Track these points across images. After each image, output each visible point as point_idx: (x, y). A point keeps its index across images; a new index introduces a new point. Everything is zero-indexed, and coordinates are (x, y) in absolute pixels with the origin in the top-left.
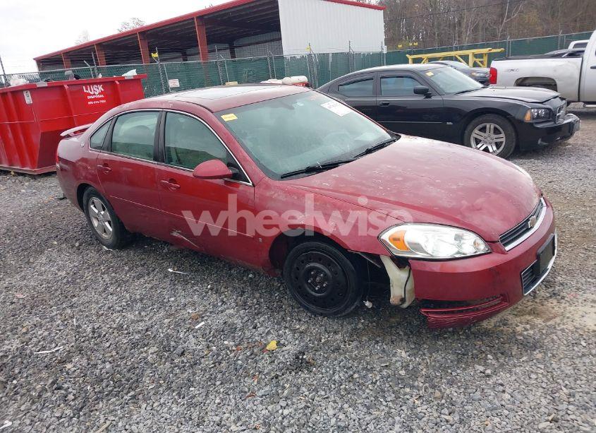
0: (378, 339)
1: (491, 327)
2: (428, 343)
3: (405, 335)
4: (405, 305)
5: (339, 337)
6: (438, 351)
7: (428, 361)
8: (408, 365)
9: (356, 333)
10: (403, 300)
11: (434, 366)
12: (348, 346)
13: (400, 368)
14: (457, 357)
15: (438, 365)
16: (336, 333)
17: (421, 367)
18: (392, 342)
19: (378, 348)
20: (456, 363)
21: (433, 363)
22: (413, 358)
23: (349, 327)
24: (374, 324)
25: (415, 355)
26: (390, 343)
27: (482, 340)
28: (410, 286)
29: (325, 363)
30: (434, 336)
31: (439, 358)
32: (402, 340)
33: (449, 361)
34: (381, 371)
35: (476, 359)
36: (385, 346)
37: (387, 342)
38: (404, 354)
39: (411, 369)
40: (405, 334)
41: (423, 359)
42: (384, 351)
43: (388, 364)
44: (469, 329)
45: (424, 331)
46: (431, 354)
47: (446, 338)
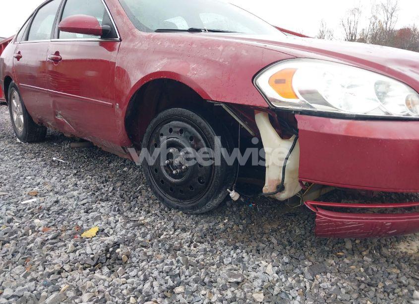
0: (238, 244)
1: (412, 252)
2: (312, 259)
3: (278, 244)
4: (283, 196)
5: (187, 235)
6: (325, 273)
7: (308, 285)
8: (272, 287)
9: (211, 235)
10: (281, 188)
11: (317, 295)
12: (192, 248)
13: (258, 289)
14: (359, 286)
15: (322, 294)
16: (184, 230)
17: (293, 293)
18: (258, 251)
19: (235, 255)
20: (355, 296)
21: (315, 291)
22: (282, 277)
23: (206, 226)
24: (241, 227)
25: (287, 274)
26: (254, 252)
27: (400, 268)
28: (293, 163)
29: (144, 263)
30: (323, 251)
31: (326, 284)
32: (273, 250)
33: (343, 291)
34: (224, 288)
35: (391, 296)
36: (245, 255)
37: (249, 250)
38: (270, 269)
39: (275, 293)
40: (280, 243)
41: (299, 282)
42: (241, 260)
43: (239, 280)
44: (379, 248)
45: (309, 244)
46: (314, 275)
47: (341, 257)
